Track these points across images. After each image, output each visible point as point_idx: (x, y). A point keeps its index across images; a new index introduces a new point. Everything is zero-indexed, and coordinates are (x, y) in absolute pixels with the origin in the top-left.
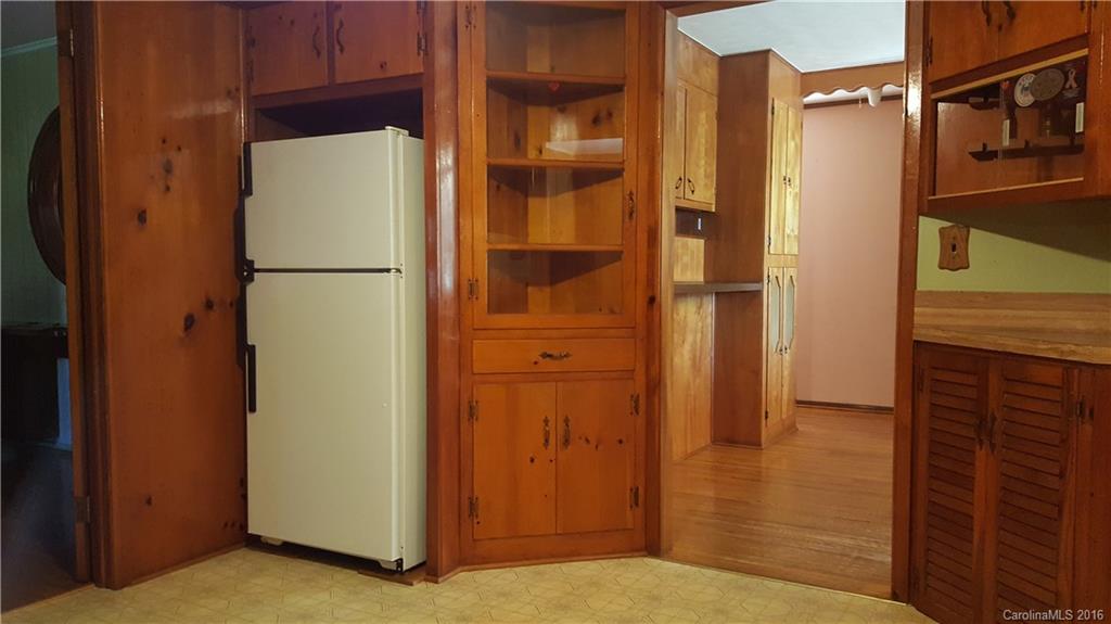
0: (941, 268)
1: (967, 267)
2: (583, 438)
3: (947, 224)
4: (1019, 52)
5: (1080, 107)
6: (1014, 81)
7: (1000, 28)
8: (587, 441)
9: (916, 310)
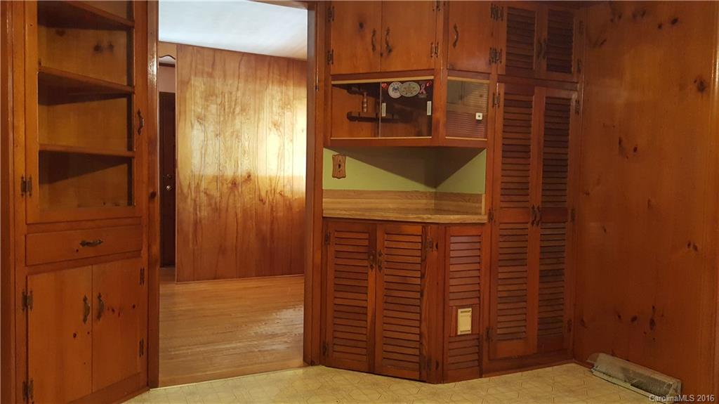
0: (333, 177)
1: (344, 177)
2: (110, 310)
3: (336, 153)
4: (393, 70)
5: (429, 103)
6: (389, 83)
7: (381, 55)
8: (113, 310)
9: (324, 200)
